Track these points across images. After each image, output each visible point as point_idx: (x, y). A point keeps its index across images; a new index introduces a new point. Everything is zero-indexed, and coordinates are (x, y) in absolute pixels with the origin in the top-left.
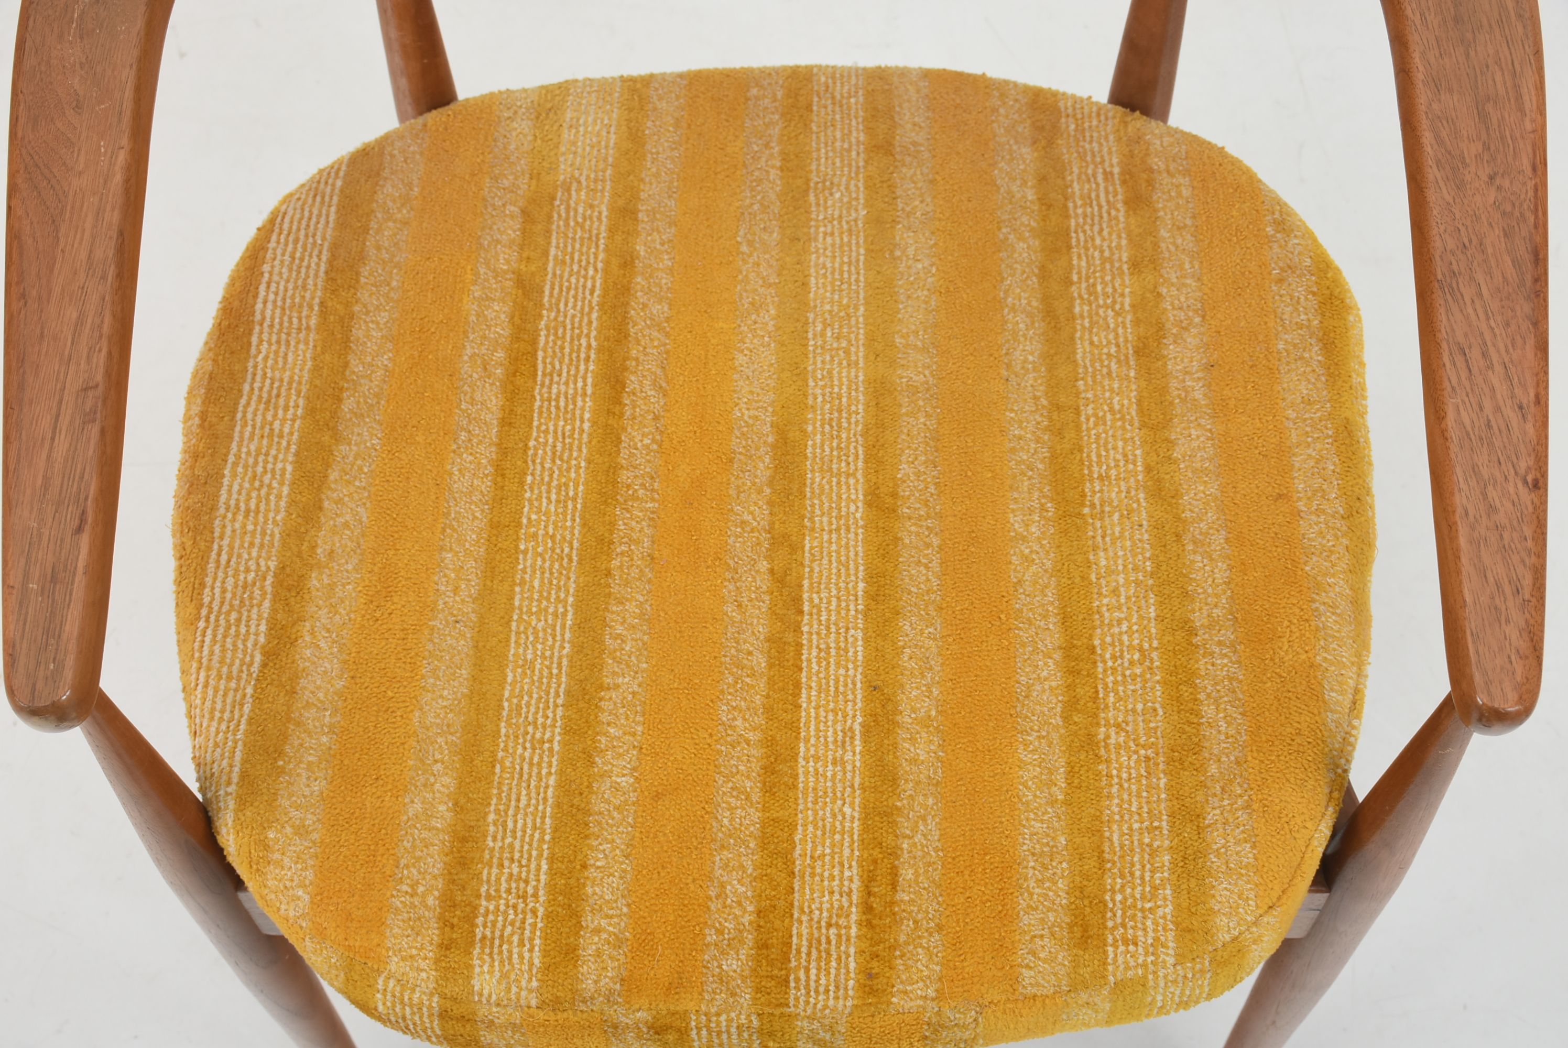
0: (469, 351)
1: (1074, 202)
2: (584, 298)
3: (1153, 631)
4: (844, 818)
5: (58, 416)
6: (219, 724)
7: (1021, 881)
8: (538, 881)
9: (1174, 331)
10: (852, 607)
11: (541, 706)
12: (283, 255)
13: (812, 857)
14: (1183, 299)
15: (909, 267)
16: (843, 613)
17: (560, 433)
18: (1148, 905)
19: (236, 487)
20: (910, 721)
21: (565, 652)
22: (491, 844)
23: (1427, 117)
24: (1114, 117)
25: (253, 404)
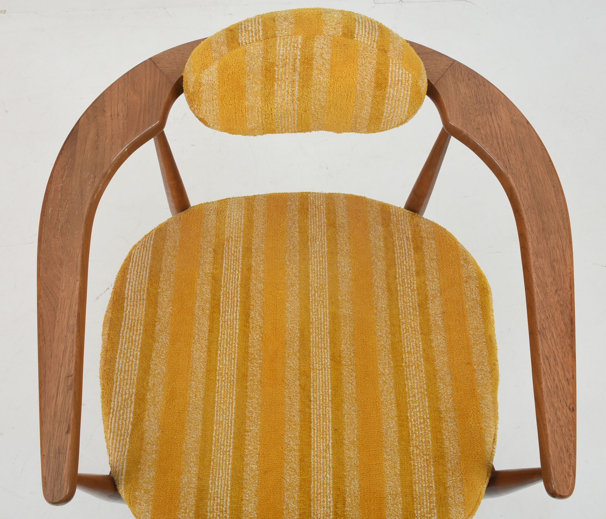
0: (197, 304)
1: (396, 248)
2: (235, 282)
3: (427, 411)
4: (327, 479)
5: (58, 387)
6: (118, 453)
7: (386, 504)
8: (227, 505)
9: (431, 298)
10: (327, 399)
11: (226, 438)
12: (134, 271)
13: (317, 494)
14: (434, 286)
15: (342, 270)
16: (324, 401)
17: (229, 334)
18: (429, 516)
19: (121, 362)
20: (348, 442)
21: (233, 417)
22: (211, 492)
23: (534, 268)
24: (409, 216)
25: (126, 330)
